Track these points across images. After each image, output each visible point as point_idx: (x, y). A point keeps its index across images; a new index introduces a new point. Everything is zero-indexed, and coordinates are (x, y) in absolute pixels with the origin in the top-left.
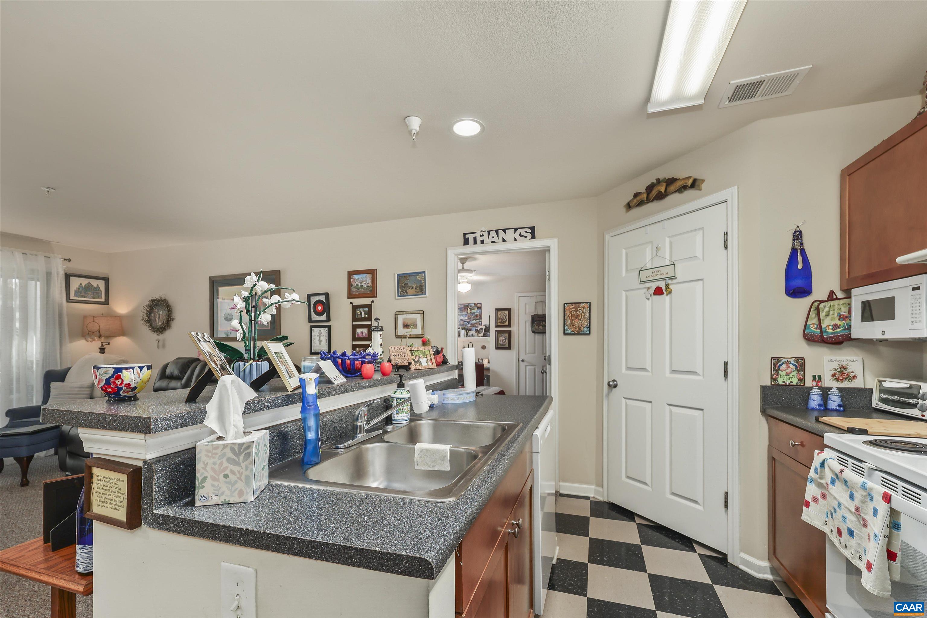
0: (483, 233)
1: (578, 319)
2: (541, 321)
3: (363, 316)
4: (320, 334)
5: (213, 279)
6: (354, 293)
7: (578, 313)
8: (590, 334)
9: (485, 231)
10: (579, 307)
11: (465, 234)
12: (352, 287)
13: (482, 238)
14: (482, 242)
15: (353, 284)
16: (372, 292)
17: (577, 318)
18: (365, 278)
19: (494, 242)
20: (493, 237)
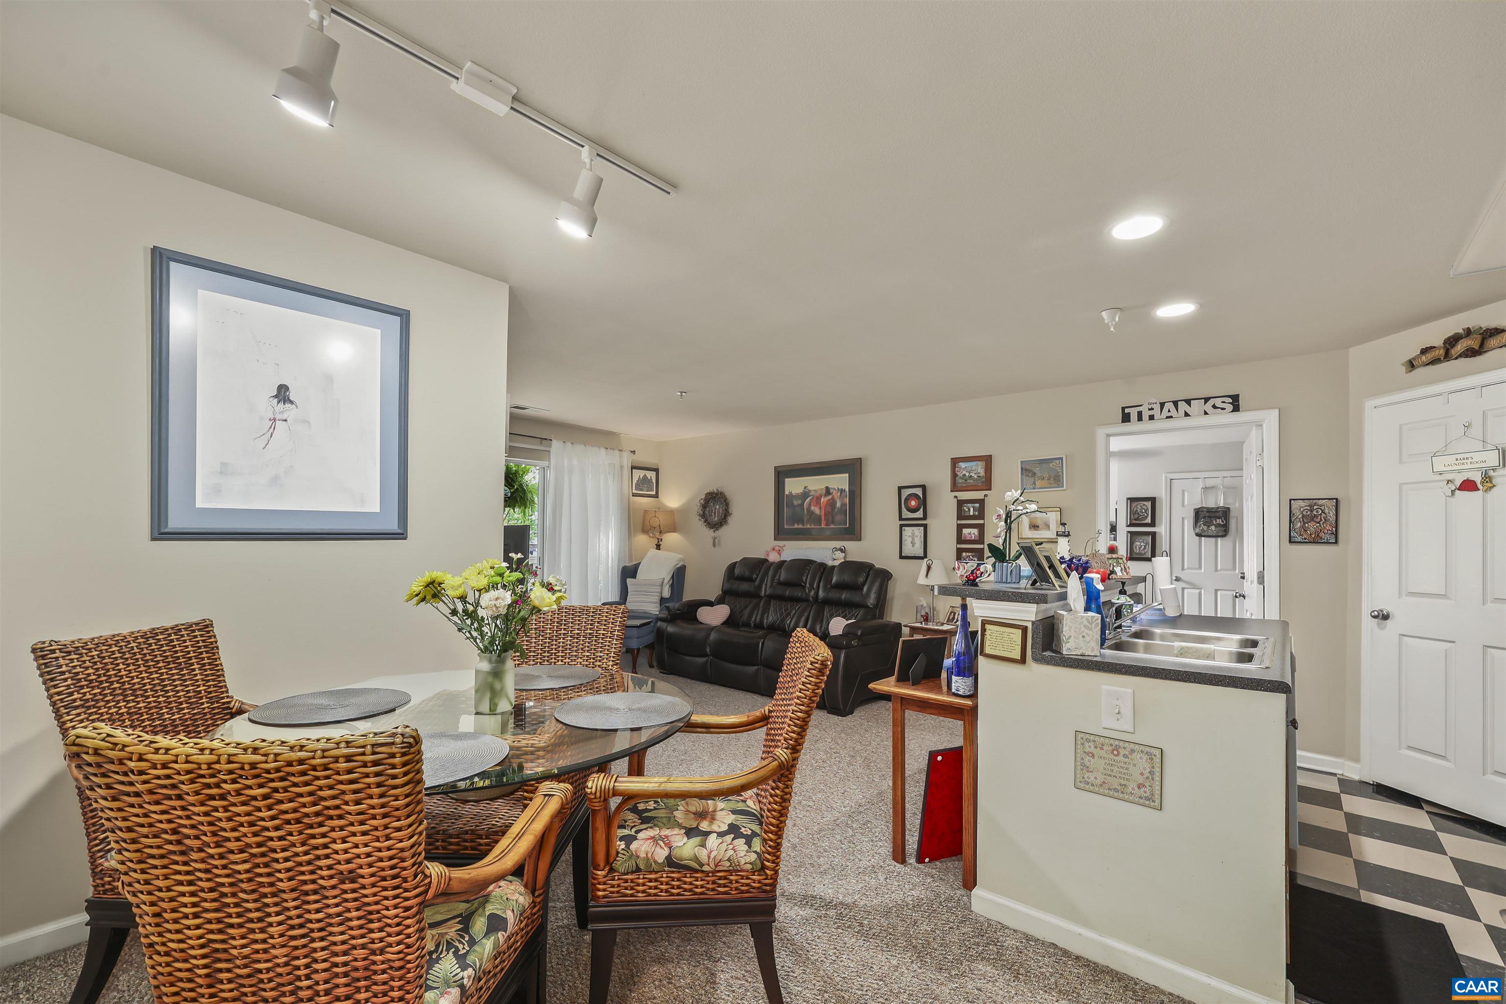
0: (1153, 406)
1: (1315, 522)
2: (1214, 517)
3: (971, 513)
4: (913, 535)
5: (779, 469)
6: (960, 485)
7: (1315, 512)
8: (1336, 542)
9: (1156, 403)
10: (1315, 504)
11: (1123, 409)
12: (957, 478)
13: (1151, 413)
14: (1152, 418)
15: (958, 473)
16: (987, 483)
17: (1313, 520)
18: (976, 466)
19: (1171, 417)
20: (1169, 411)
